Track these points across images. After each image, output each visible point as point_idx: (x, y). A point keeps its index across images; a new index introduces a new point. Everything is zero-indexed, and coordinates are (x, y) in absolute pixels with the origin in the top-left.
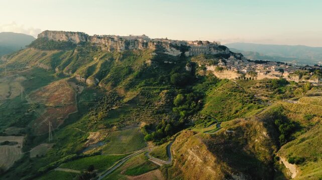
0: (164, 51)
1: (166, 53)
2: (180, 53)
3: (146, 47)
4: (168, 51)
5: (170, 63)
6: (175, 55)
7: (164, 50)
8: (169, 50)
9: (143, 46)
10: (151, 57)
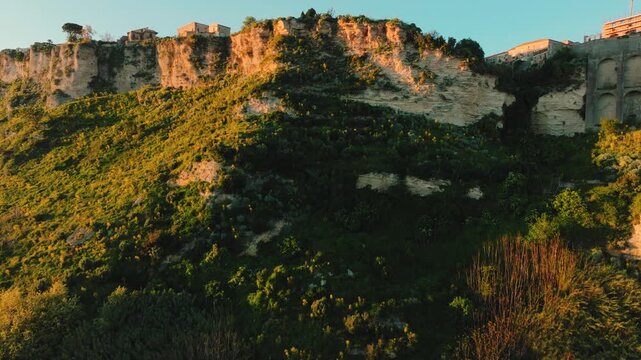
0: (359, 86)
1: (371, 98)
2: (496, 101)
3: (220, 66)
4: (389, 87)
5: (422, 187)
6: (459, 120)
7: (360, 72)
8: (401, 72)
9: (198, 62)
10: (232, 132)
